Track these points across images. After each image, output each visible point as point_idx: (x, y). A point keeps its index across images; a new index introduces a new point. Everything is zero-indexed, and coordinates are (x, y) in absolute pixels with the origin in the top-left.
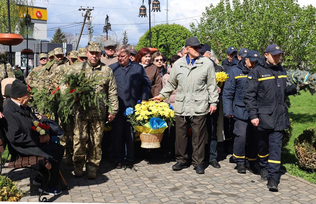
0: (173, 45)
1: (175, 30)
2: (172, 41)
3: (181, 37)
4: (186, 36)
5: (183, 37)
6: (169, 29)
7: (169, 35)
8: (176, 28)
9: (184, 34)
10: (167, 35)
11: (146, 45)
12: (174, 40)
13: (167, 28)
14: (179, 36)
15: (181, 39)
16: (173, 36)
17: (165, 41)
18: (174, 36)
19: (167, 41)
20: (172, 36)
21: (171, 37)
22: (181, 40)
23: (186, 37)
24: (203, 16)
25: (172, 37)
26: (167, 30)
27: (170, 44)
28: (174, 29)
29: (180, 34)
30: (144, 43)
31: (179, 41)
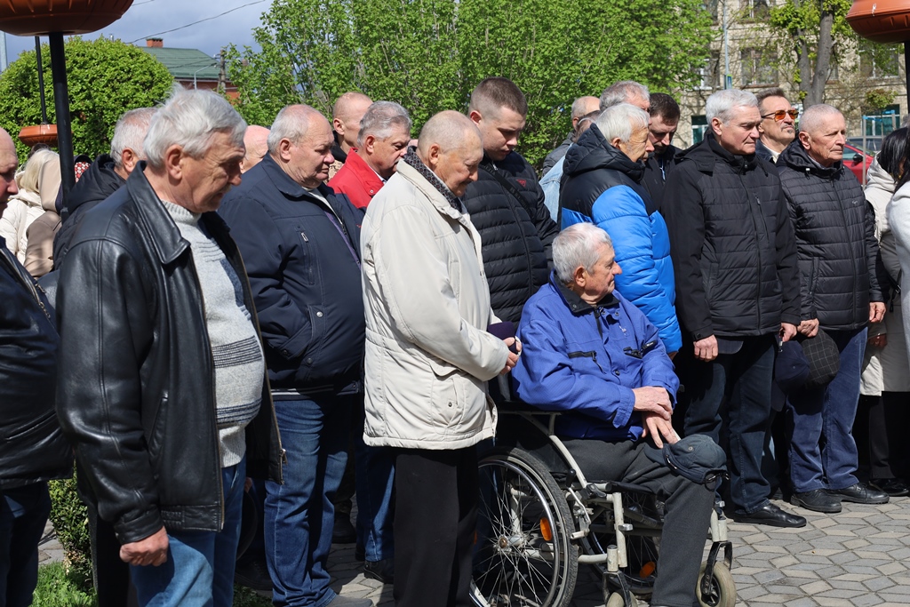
0: (113, 110)
1: (112, 59)
2: (109, 97)
3: (136, 82)
4: (150, 78)
5: (143, 84)
6: (92, 58)
7: (93, 79)
8: (113, 52)
9: (144, 73)
10: (87, 78)
11: (17, 113)
12: (113, 95)
13: (83, 55)
14: (129, 79)
15: (137, 90)
16: (109, 81)
17: (84, 99)
18: (112, 81)
19: (89, 97)
20: (104, 80)
21: (103, 84)
22: (138, 94)
23: (152, 82)
24: (264, 23)
25: (106, 86)
26: (85, 63)
27: (104, 109)
28: (109, 57)
29: (128, 72)
30: (8, 109)
31: (132, 98)
